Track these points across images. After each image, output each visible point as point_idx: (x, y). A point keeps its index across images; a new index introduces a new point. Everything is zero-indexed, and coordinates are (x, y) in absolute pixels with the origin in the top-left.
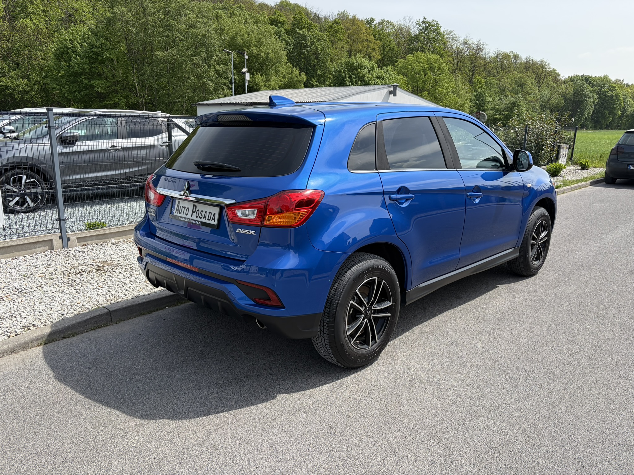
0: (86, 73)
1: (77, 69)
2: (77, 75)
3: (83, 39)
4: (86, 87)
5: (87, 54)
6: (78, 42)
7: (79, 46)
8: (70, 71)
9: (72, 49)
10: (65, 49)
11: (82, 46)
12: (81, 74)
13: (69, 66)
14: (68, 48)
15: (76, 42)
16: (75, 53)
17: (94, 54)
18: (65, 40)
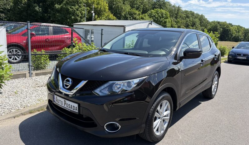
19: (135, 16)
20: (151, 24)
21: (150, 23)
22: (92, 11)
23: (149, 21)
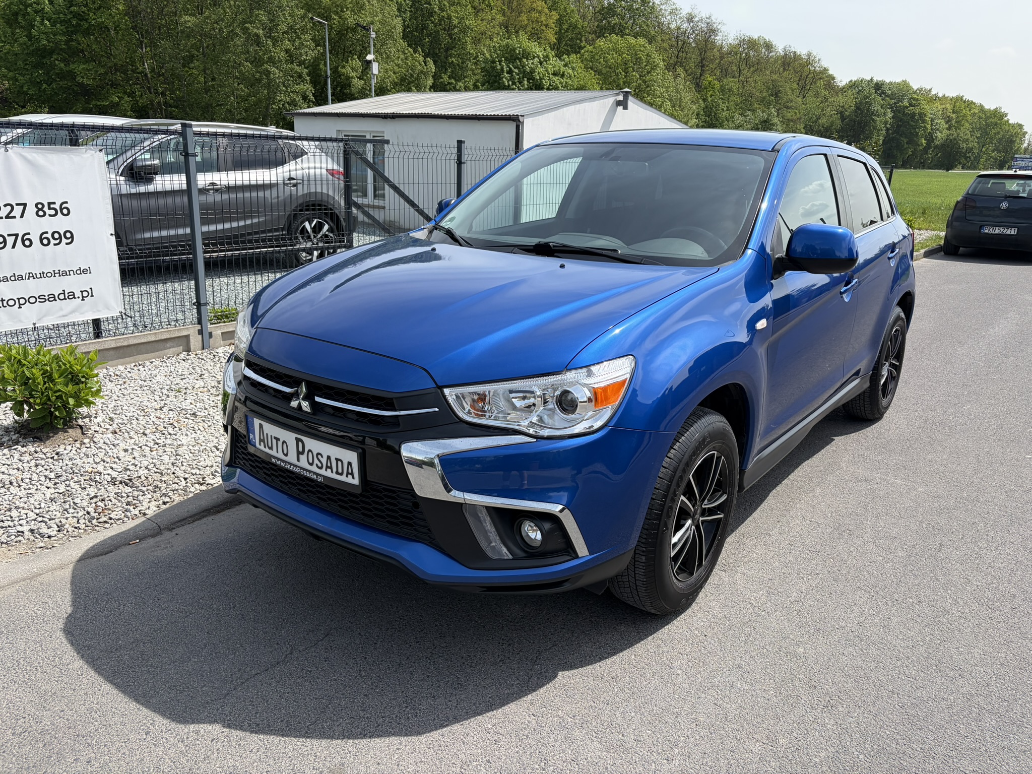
0: (62, 49)
1: (45, 42)
2: (44, 53)
4: (62, 76)
5: (61, 16)
8: (32, 45)
11: (51, 2)
12: (52, 52)
13: (30, 37)
14: (27, 5)
19: (529, 64)
20: (625, 108)
22: (370, 53)
23: (618, 94)
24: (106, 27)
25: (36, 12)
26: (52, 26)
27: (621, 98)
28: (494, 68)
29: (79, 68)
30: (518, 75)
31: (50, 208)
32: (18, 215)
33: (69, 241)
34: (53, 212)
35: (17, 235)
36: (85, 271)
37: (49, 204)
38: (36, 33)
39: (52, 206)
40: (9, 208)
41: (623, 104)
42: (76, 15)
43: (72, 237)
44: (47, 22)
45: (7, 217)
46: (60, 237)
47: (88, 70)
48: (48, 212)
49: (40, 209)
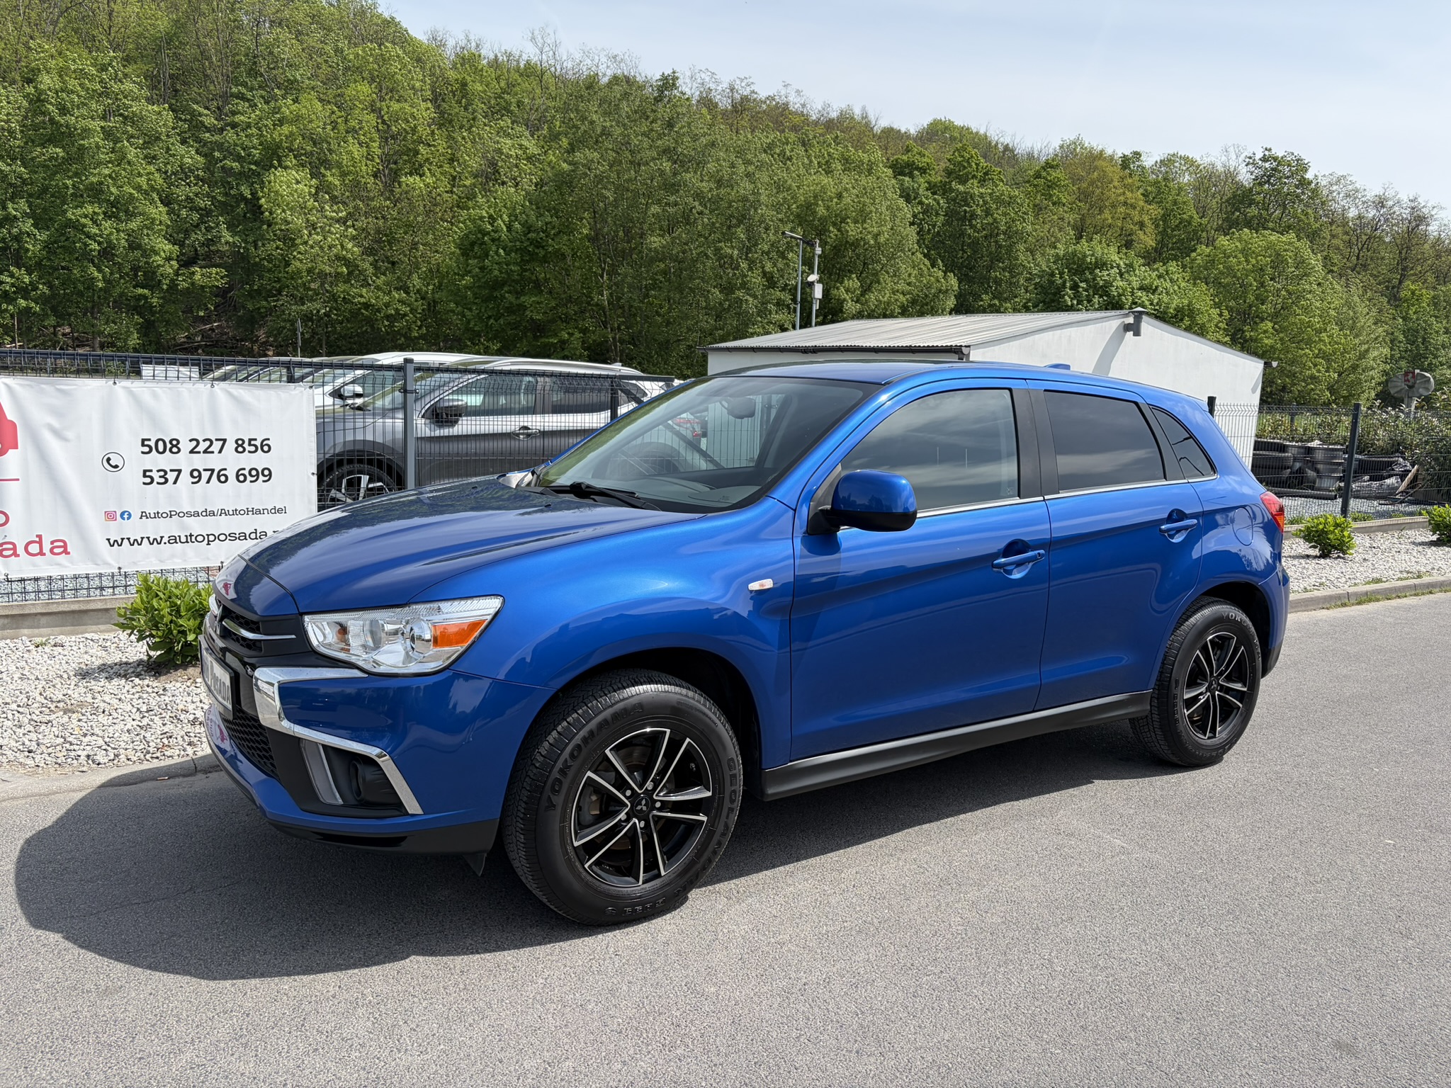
0: (514, 281)
1: (496, 273)
2: (497, 285)
3: (513, 216)
4: (511, 310)
5: (518, 243)
6: (504, 222)
7: (505, 229)
8: (484, 277)
9: (492, 234)
10: (479, 236)
11: (509, 228)
12: (503, 284)
13: (482, 269)
14: (485, 233)
15: (500, 222)
16: (497, 243)
17: (531, 244)
18: (481, 218)
19: (1103, 275)
20: (1137, 333)
21: (1127, 328)
22: (813, 273)
23: (1126, 315)
24: (563, 255)
25: (493, 240)
26: (506, 254)
27: (1131, 320)
28: (1051, 282)
29: (528, 300)
30: (1086, 290)
31: (250, 445)
32: (216, 451)
33: (266, 478)
34: (253, 449)
35: (213, 471)
36: (279, 511)
37: (250, 440)
38: (489, 264)
39: (253, 442)
40: (208, 443)
41: (1135, 329)
42: (532, 242)
43: (270, 474)
44: (501, 251)
45: (205, 452)
46: (258, 475)
47: (538, 303)
48: (248, 448)
49: (240, 446)
